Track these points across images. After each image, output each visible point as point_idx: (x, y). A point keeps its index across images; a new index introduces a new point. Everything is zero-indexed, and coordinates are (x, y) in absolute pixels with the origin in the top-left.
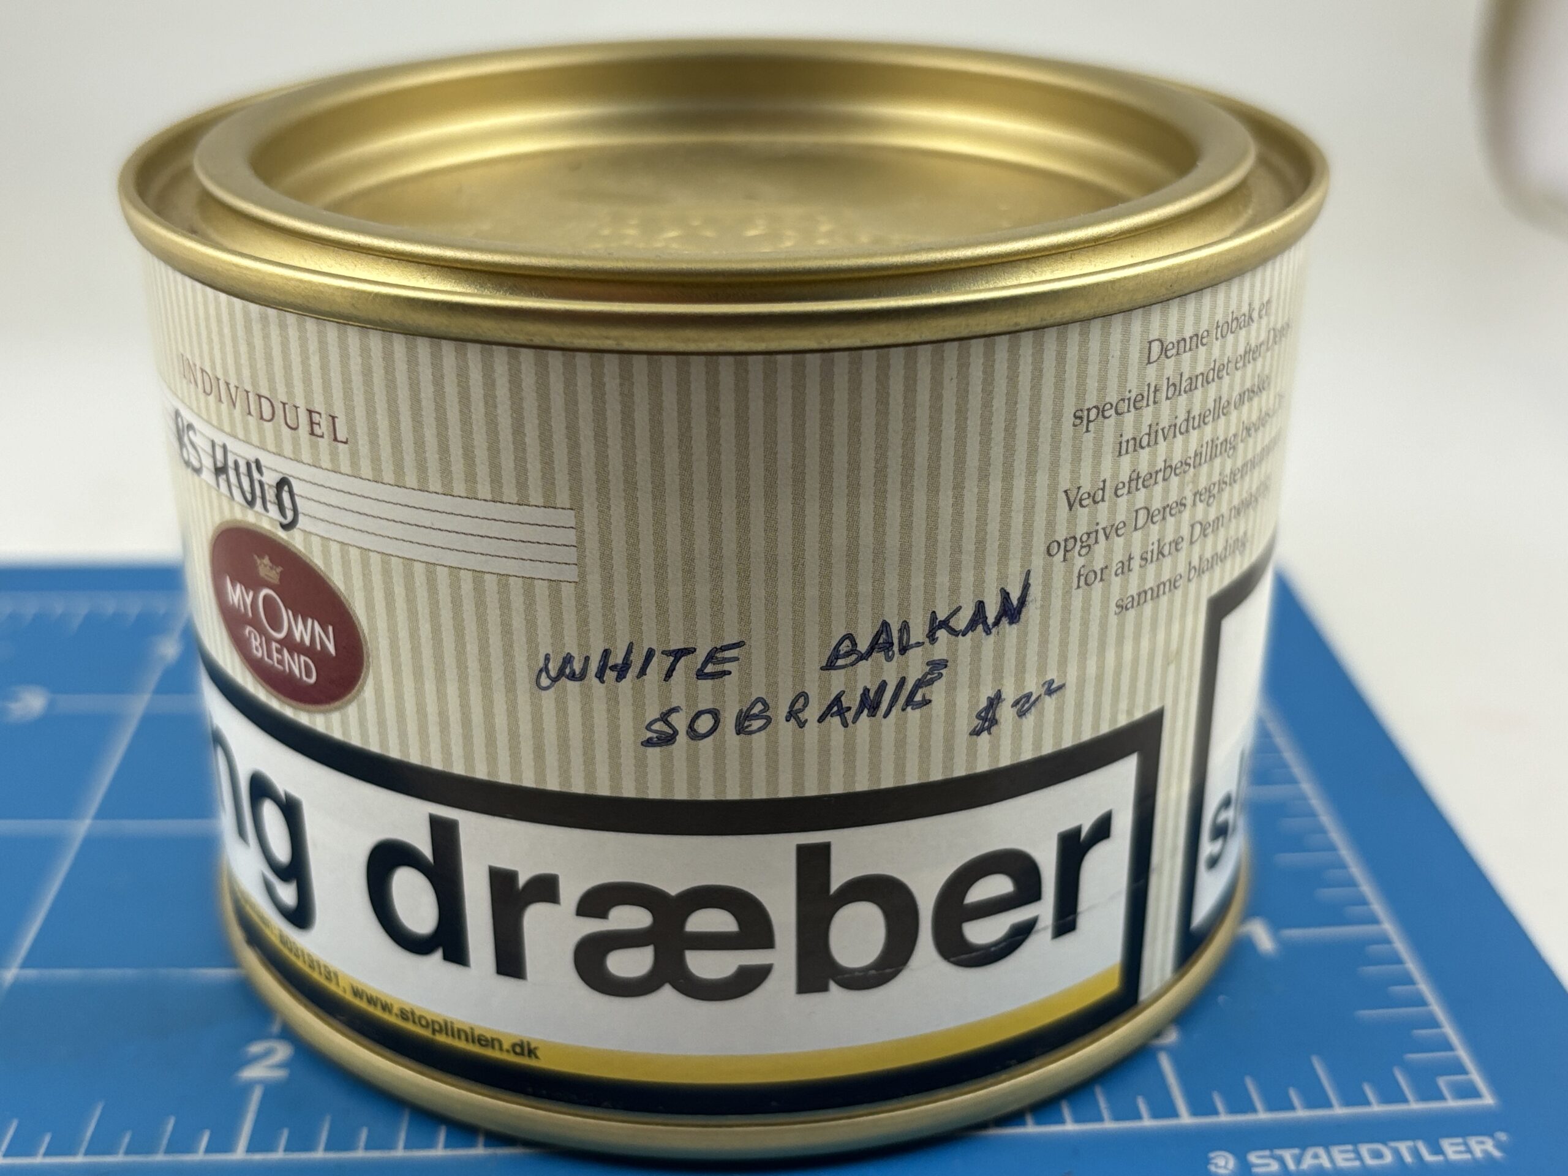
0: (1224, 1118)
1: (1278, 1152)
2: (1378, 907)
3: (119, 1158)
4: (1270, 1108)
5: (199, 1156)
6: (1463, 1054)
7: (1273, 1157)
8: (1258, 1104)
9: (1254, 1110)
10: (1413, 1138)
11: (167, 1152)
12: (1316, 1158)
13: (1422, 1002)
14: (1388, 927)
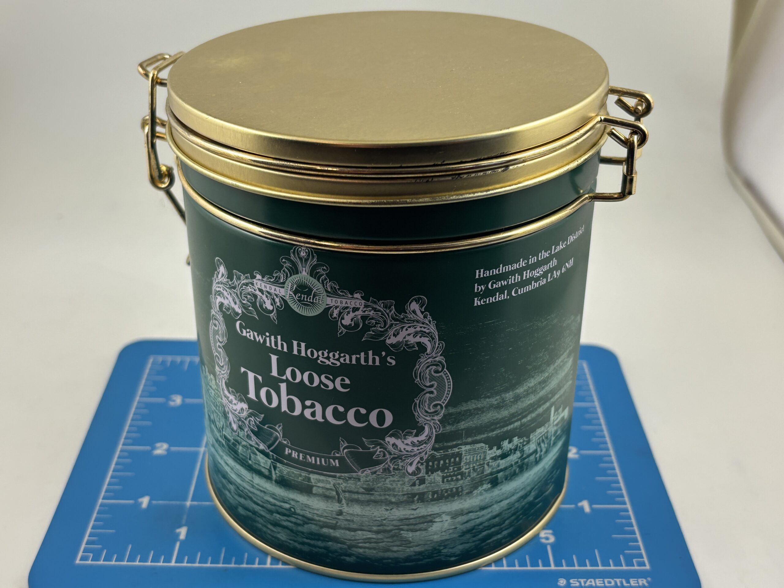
0: (565, 568)
1: (580, 580)
2: (626, 499)
3: (233, 565)
4: (580, 565)
5: (256, 566)
6: (643, 552)
7: (578, 581)
8: (576, 564)
9: (574, 566)
10: (622, 578)
11: (247, 564)
12: (591, 582)
13: (633, 533)
14: (629, 506)
